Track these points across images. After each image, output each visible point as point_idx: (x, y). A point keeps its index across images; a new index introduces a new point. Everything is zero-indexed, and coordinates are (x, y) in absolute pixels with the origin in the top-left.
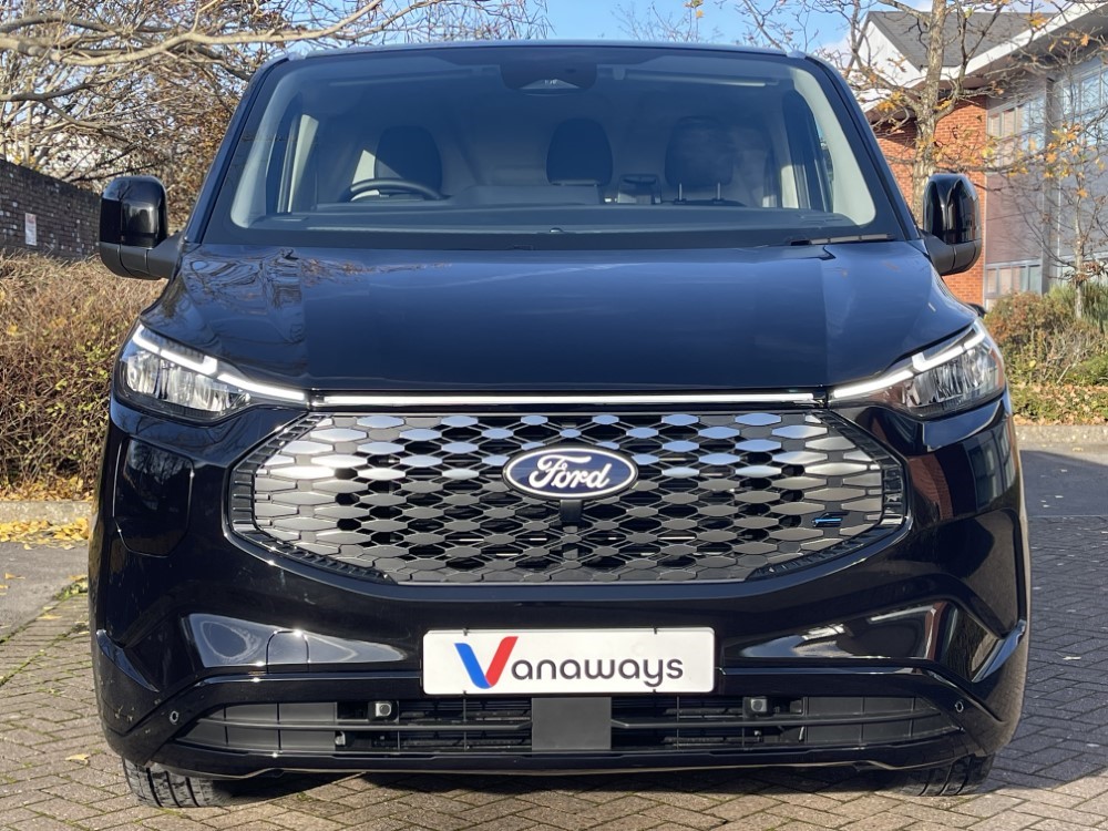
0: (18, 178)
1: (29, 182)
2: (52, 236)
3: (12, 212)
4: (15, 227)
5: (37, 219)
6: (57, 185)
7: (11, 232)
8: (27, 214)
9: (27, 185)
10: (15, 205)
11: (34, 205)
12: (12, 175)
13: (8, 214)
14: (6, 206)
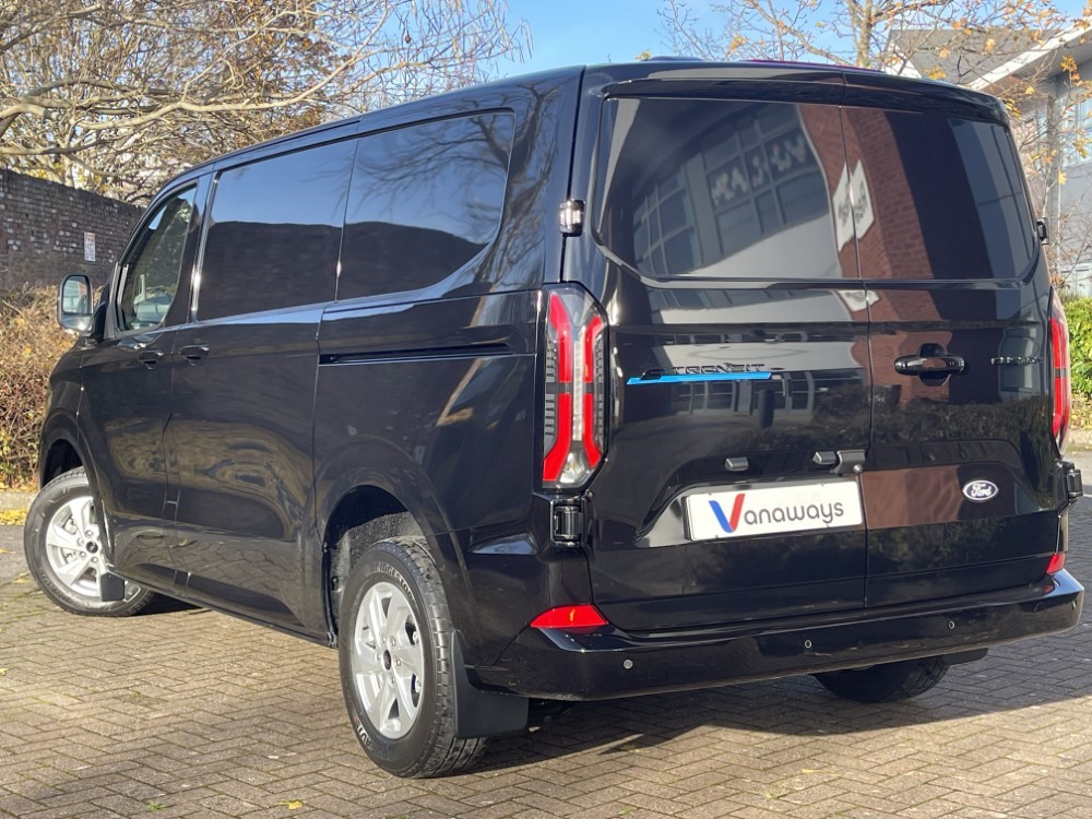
0: (77, 200)
1: (89, 204)
2: (110, 252)
3: (72, 232)
4: (75, 245)
5: (96, 237)
6: (116, 206)
7: (71, 250)
8: (86, 233)
9: (86, 206)
10: (75, 225)
11: (93, 224)
12: (71, 199)
13: (68, 234)
14: (66, 227)
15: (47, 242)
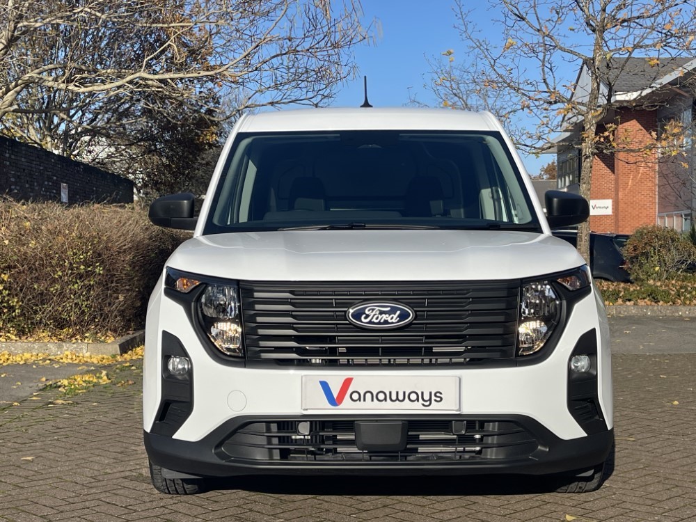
0: (57, 162)
3: (53, 183)
4: (55, 191)
5: (69, 187)
7: (52, 194)
8: (62, 184)
9: (63, 166)
10: (55, 178)
11: (66, 179)
12: (53, 160)
13: (50, 184)
14: (49, 179)
15: (37, 188)
